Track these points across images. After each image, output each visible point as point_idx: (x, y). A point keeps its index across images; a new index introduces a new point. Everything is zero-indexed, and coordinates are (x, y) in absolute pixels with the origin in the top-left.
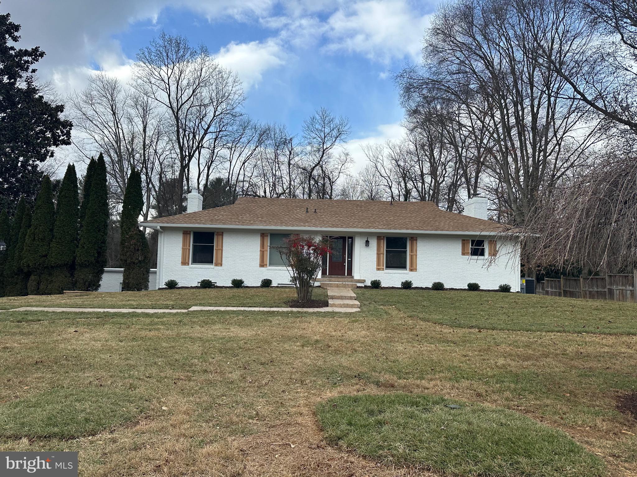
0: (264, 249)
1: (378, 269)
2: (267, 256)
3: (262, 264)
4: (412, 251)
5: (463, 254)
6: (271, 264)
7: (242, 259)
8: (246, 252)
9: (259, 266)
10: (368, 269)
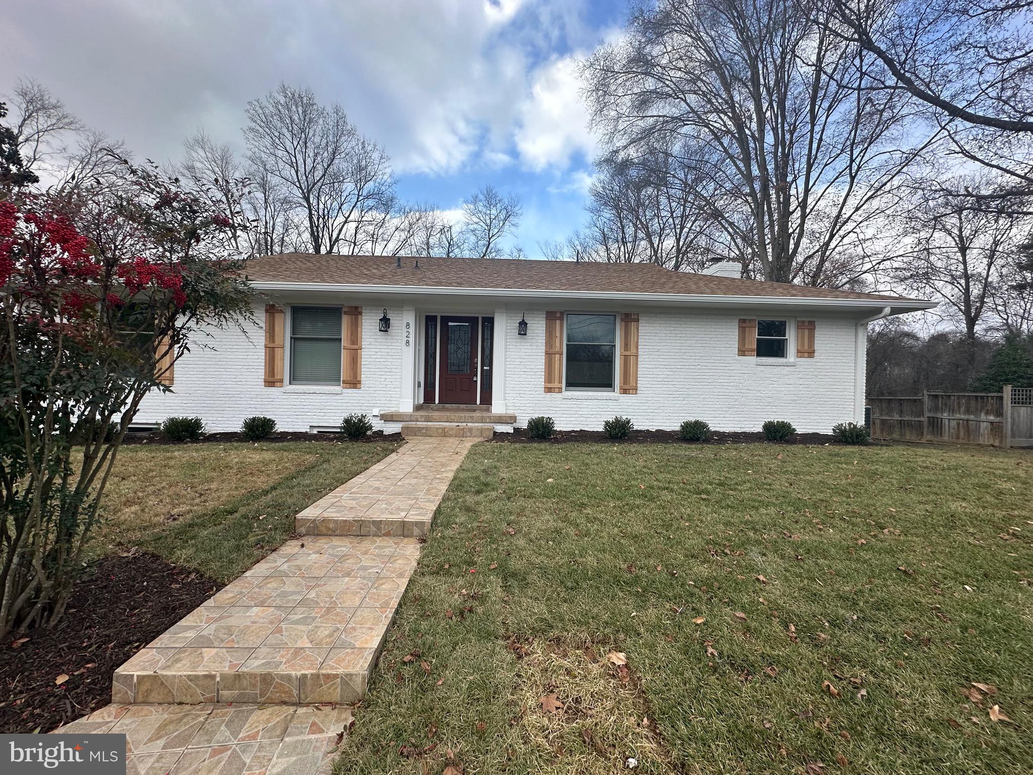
0: (273, 342)
1: (549, 390)
2: (282, 360)
3: (271, 379)
4: (626, 346)
5: (742, 352)
6: (294, 379)
7: (222, 367)
8: (233, 350)
9: (263, 383)
10: (524, 389)
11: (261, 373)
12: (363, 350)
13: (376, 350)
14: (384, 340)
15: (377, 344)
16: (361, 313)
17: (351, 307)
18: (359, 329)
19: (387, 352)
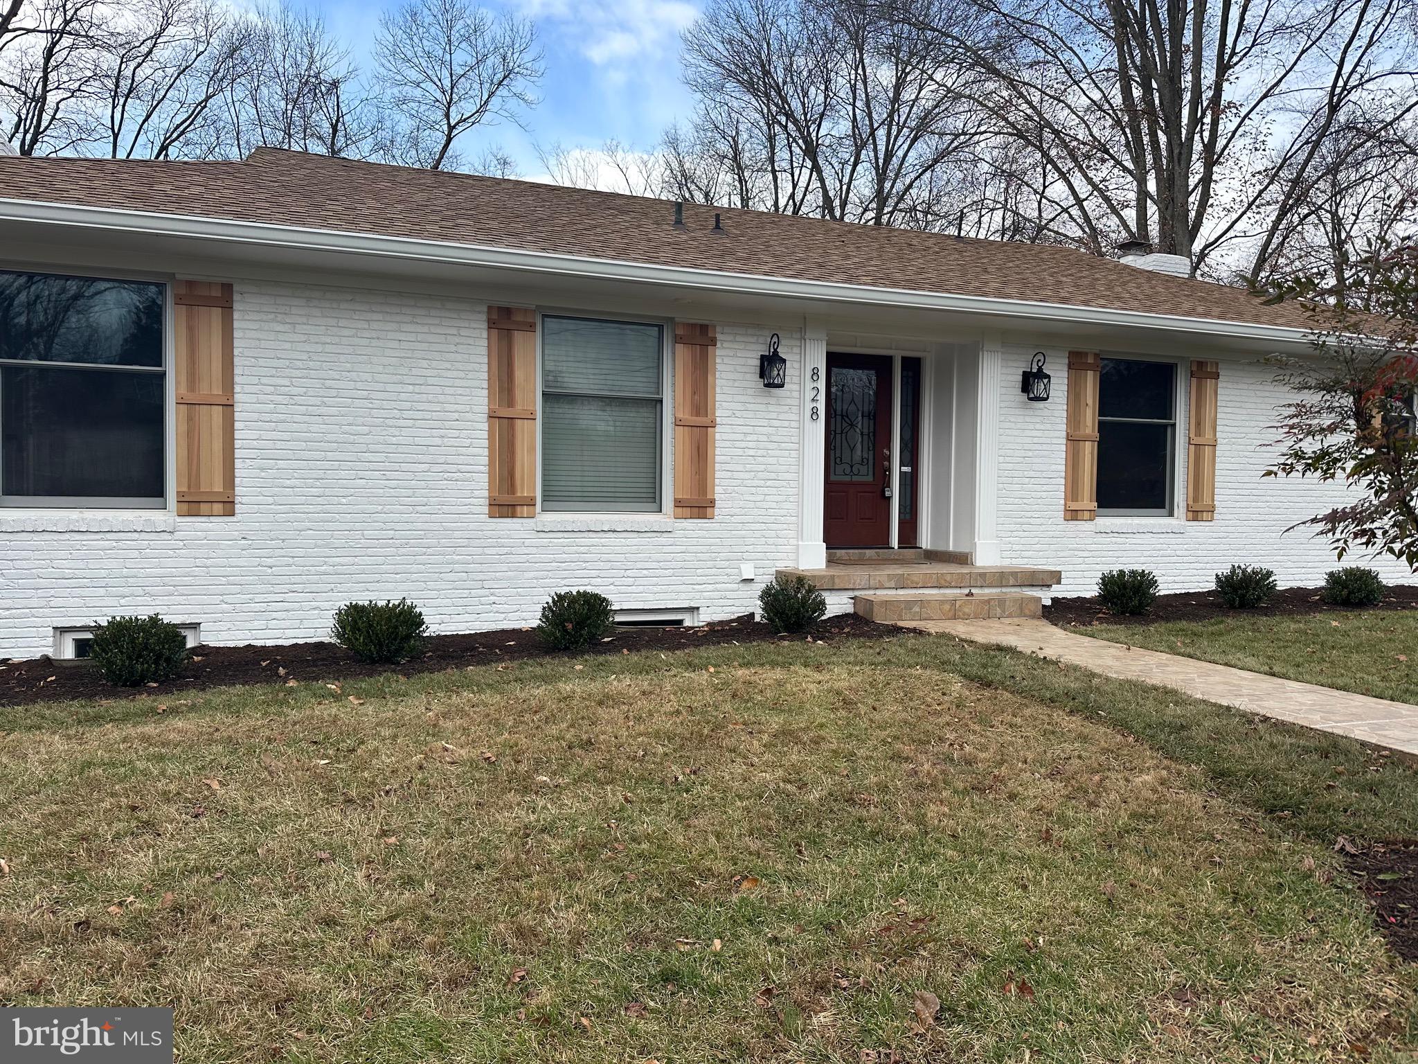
0: (511, 403)
1: (1071, 515)
2: (532, 449)
3: (506, 498)
6: (555, 497)
7: (372, 466)
8: (402, 423)
9: (486, 510)
10: (1029, 514)
11: (479, 485)
12: (718, 429)
13: (746, 429)
14: (762, 407)
15: (745, 414)
16: (713, 342)
17: (693, 326)
18: (710, 378)
19: (768, 435)
